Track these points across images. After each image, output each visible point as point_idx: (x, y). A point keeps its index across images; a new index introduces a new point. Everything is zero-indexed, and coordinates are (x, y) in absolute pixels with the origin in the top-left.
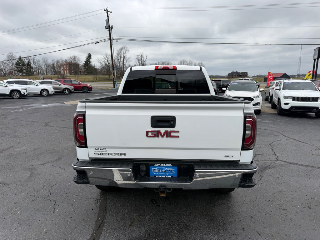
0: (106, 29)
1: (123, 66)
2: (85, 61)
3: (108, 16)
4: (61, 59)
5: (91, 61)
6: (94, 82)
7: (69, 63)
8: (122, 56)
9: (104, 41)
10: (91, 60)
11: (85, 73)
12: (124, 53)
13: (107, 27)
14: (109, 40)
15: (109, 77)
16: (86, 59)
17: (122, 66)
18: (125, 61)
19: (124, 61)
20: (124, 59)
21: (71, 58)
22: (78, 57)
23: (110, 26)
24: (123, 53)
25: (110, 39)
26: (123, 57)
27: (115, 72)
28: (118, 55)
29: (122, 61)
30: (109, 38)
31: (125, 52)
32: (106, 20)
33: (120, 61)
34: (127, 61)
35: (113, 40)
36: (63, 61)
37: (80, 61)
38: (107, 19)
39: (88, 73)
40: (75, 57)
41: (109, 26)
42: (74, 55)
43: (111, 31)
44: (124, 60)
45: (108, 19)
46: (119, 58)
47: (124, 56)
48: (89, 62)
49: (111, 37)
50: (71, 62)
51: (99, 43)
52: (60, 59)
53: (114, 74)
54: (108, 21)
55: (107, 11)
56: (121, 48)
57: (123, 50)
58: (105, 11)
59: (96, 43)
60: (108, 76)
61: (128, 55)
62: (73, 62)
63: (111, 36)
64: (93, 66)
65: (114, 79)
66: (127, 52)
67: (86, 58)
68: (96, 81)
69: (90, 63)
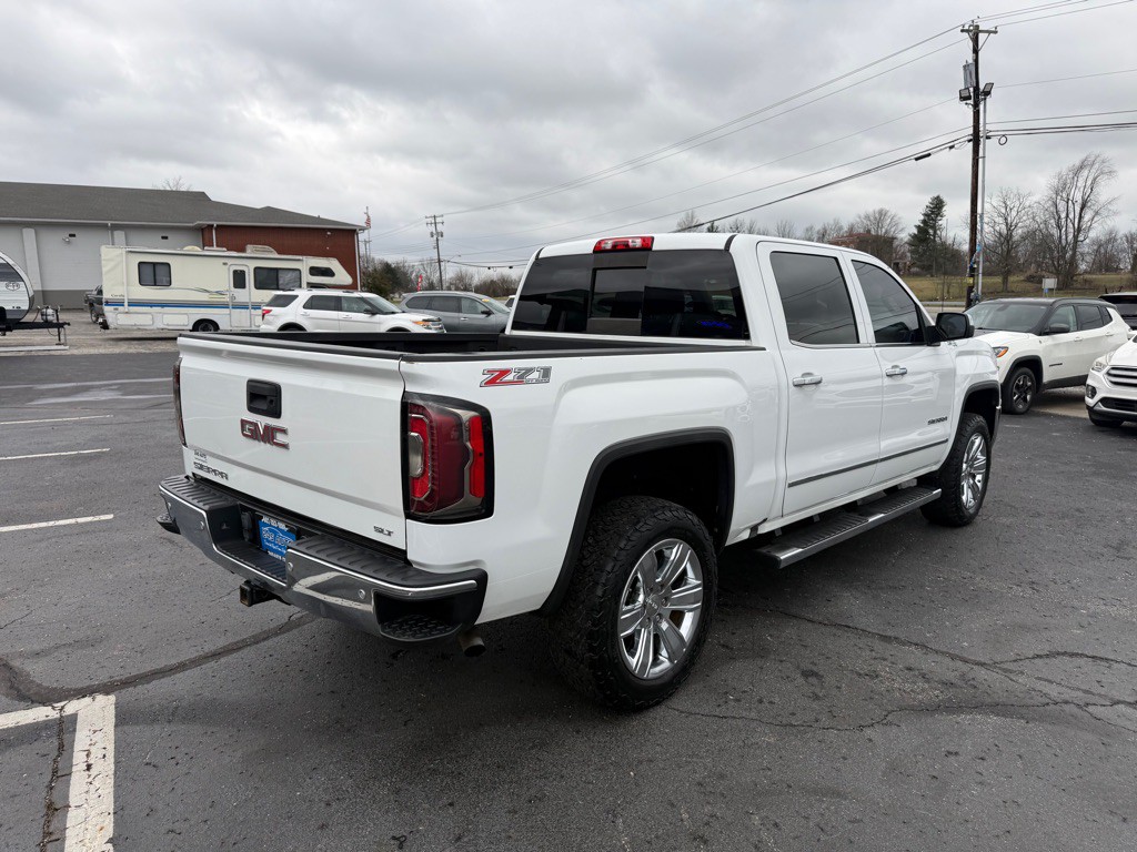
0: (963, 98)
1: (1076, 237)
2: (918, 227)
3: (976, 51)
4: (837, 223)
5: (940, 222)
6: (936, 300)
7: (859, 235)
8: (1078, 197)
9: (951, 147)
10: (942, 222)
11: (914, 269)
12: (1089, 182)
13: (965, 94)
14: (969, 141)
15: (1005, 281)
16: (922, 218)
17: (1071, 237)
18: (1087, 217)
19: (1080, 217)
20: (1082, 209)
21: (867, 217)
22: (892, 212)
23: (982, 87)
24: (1081, 183)
25: (976, 139)
26: (1080, 201)
27: (978, 263)
28: (1057, 194)
29: (1071, 216)
30: (971, 132)
31: (1095, 179)
32: (965, 67)
33: (1063, 215)
34: (1097, 213)
35: (988, 138)
36: (841, 228)
37: (900, 227)
38: (971, 61)
39: (923, 268)
40: (882, 214)
41: (976, 88)
42: (877, 208)
43: (981, 107)
44: (1086, 209)
45: (976, 61)
46: (1062, 206)
47: (1084, 194)
48: (934, 227)
49: (981, 129)
50: (869, 231)
51: (929, 155)
52: (832, 222)
53: (972, 269)
54: (973, 69)
55: (975, 33)
56: (1078, 163)
57: (1085, 173)
58: (968, 31)
59: (917, 159)
60: (998, 280)
61: (1104, 193)
62: (873, 233)
63: (981, 125)
64: (949, 242)
65: (970, 289)
66: (1102, 181)
67: (925, 215)
68: (948, 299)
69: (935, 232)
